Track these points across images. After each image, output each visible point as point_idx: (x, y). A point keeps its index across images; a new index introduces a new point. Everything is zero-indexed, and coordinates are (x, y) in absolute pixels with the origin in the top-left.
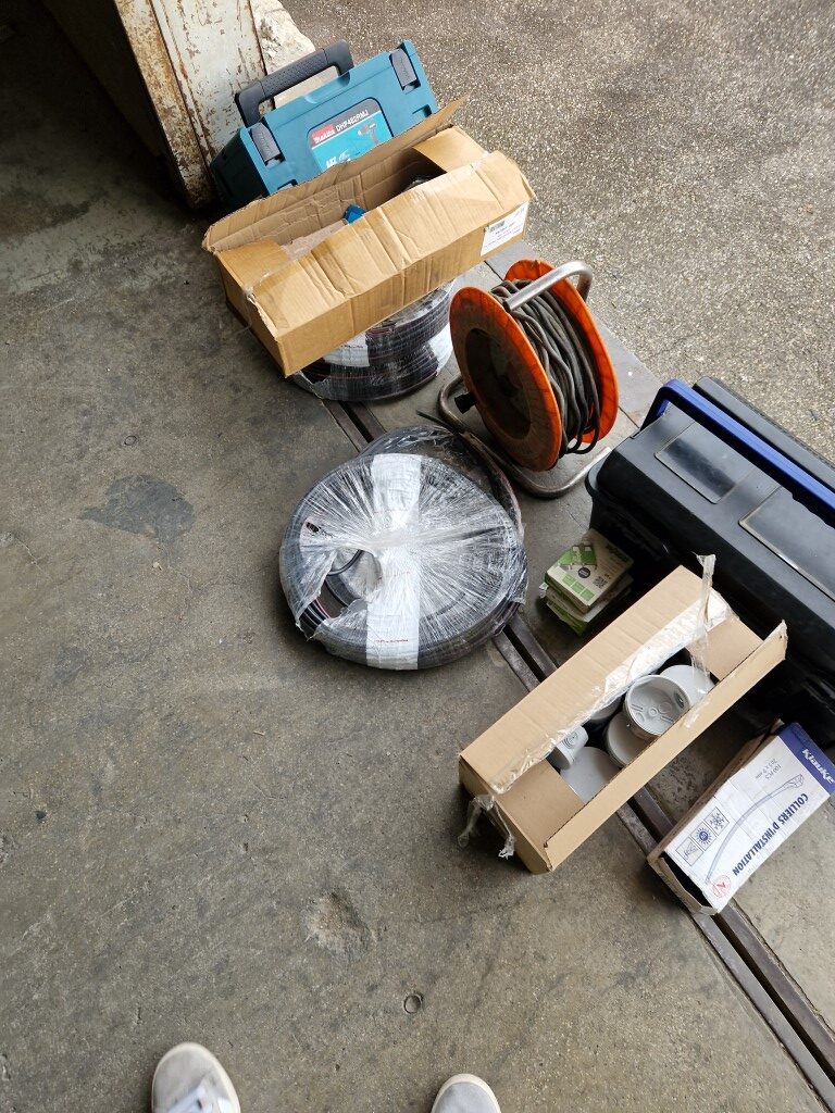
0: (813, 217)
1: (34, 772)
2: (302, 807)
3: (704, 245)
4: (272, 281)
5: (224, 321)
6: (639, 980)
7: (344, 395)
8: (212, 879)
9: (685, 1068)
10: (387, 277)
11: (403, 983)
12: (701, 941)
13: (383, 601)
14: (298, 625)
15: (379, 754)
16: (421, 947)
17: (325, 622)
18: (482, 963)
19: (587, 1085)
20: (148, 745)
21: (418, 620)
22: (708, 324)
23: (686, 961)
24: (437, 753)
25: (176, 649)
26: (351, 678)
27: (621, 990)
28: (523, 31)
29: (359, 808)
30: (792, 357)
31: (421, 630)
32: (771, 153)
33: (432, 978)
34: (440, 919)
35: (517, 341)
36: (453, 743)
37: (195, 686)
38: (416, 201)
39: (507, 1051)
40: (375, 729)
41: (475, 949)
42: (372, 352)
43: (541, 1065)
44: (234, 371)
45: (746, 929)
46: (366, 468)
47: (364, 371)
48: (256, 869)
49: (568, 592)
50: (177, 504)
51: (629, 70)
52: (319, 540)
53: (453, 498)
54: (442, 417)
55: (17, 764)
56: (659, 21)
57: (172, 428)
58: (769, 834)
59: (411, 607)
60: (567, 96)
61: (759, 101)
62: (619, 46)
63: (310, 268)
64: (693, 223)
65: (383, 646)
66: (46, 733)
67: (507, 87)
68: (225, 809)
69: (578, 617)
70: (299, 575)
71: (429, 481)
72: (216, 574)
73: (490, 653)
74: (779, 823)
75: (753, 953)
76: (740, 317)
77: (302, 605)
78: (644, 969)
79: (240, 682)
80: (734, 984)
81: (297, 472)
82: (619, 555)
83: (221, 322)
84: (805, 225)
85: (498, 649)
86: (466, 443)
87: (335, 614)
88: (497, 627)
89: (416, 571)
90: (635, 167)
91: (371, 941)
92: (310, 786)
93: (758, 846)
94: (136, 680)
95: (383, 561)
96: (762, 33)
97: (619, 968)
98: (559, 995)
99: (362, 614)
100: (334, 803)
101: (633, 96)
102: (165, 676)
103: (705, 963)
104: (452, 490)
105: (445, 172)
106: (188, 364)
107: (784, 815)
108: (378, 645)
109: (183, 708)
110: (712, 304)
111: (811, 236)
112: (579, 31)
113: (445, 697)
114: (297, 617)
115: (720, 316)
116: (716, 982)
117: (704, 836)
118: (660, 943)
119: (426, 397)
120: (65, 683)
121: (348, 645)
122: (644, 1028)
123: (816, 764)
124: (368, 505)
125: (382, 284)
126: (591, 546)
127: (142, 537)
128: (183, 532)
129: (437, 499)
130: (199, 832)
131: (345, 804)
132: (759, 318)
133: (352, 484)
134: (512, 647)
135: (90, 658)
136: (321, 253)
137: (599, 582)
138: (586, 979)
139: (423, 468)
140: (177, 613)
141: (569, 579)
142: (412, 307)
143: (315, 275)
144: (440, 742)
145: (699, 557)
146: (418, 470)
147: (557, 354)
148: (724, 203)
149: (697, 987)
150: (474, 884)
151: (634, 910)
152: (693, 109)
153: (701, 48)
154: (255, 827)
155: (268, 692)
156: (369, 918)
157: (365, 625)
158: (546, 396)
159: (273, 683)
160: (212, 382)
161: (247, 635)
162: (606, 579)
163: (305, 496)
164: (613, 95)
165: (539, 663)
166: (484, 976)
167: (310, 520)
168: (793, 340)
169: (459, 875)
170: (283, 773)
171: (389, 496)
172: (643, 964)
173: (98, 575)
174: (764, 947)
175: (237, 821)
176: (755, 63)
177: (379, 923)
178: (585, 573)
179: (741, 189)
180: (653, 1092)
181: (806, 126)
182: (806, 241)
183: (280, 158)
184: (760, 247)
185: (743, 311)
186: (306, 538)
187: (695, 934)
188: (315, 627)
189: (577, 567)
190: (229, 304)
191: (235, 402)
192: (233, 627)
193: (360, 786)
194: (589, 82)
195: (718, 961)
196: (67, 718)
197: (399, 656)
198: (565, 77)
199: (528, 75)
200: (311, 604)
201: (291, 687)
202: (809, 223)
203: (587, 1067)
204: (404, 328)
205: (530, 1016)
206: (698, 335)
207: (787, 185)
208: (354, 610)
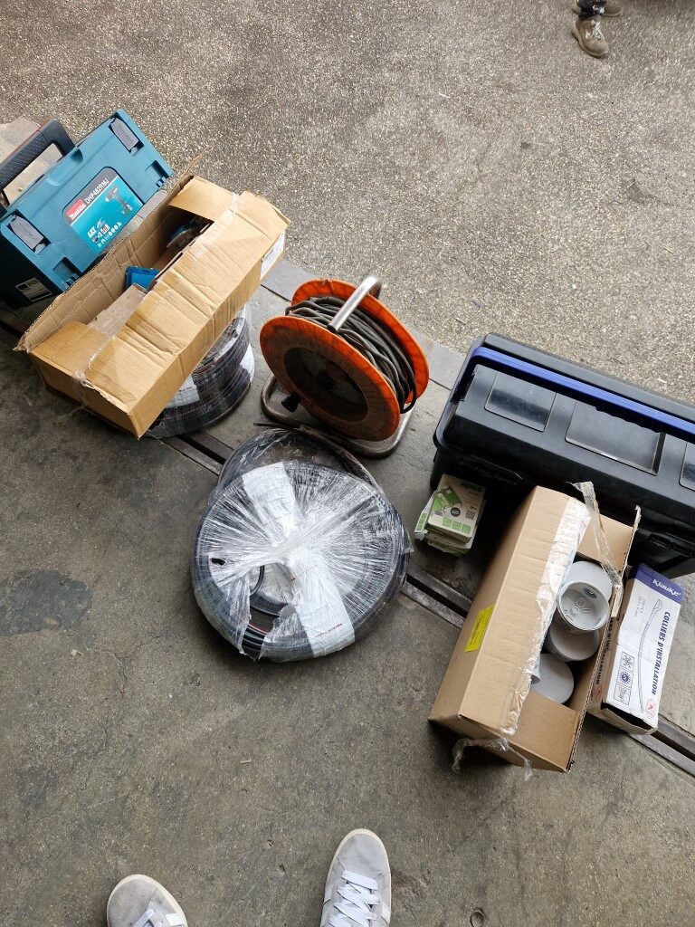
0: (416, 157)
1: (47, 907)
2: (313, 807)
3: (351, 198)
4: (100, 361)
5: (31, 398)
6: (620, 804)
7: (180, 430)
8: (266, 913)
9: (677, 851)
10: (202, 325)
11: (463, 908)
12: (644, 751)
13: (307, 600)
14: (242, 652)
15: (355, 729)
16: (461, 871)
17: (266, 640)
18: (511, 856)
19: (623, 904)
20: (149, 824)
21: (342, 603)
22: (379, 257)
23: (641, 771)
24: (400, 703)
25: (132, 723)
26: (301, 674)
27: (612, 818)
28: (135, 53)
29: (360, 782)
30: (445, 266)
31: (348, 611)
32: (368, 115)
33: (482, 890)
34: (465, 840)
35: (346, 353)
36: (407, 689)
37: (167, 748)
38: (199, 255)
39: (560, 913)
40: (341, 708)
41: (501, 848)
42: (200, 389)
43: (587, 908)
44: (63, 441)
45: (666, 726)
46: (240, 490)
47: (195, 404)
48: (301, 883)
49: (451, 532)
50: (67, 587)
51: (236, 70)
52: (229, 570)
53: (323, 488)
54: (272, 420)
55: (26, 909)
56: (242, 25)
57: (26, 516)
58: (660, 653)
59: (331, 593)
60: (196, 100)
61: (343, 75)
62: (221, 52)
63: (130, 339)
64: (335, 182)
65: (324, 638)
66: (42, 864)
67: (143, 101)
68: (248, 845)
69: (461, 547)
70: (226, 610)
71: (297, 482)
72: (136, 636)
73: (401, 601)
74: (661, 641)
75: (678, 741)
76: (398, 246)
77: (239, 633)
78: (619, 793)
79: (207, 724)
80: (678, 771)
81: (168, 512)
82: (473, 488)
83: (28, 400)
84: (414, 163)
85: (405, 595)
86: (305, 435)
87: (269, 628)
88: (402, 580)
89: (321, 561)
90: (274, 148)
91: (422, 889)
92: (312, 785)
93: (658, 665)
94: (107, 770)
95: (291, 564)
96: (323, 21)
97: (604, 802)
98: (574, 846)
99: (294, 618)
100: (338, 790)
101: (248, 91)
102: (134, 752)
103: (654, 766)
104: (321, 483)
105: (211, 222)
106: (14, 450)
107: (661, 634)
108: (319, 639)
109: (166, 773)
110: (376, 242)
111: (421, 172)
112: (182, 44)
113: (383, 654)
114: (239, 646)
115: (385, 249)
116: (667, 776)
117: (625, 678)
118: (620, 767)
119: (251, 406)
120: (37, 807)
121: (295, 650)
122: (639, 838)
123: (664, 587)
124: (256, 522)
125: (199, 333)
126: (450, 488)
127: (47, 632)
128: (85, 610)
129: (312, 493)
130: (234, 877)
131: (346, 786)
132: (412, 243)
133: (236, 510)
134: (415, 589)
135: (52, 772)
136: (135, 323)
137: (470, 515)
138: (586, 824)
139: (288, 472)
140: (117, 688)
141: (447, 522)
142: (220, 340)
143: (136, 343)
144: (397, 693)
145: (574, 485)
146: (285, 475)
147: (377, 352)
148: (351, 162)
149: (657, 786)
150: (476, 796)
151: (593, 752)
152: (298, 92)
153: (283, 41)
154: (282, 846)
155: (236, 721)
156: (412, 870)
157: (302, 627)
158: (382, 388)
159: (237, 710)
160: (46, 459)
161: (193, 679)
162: (473, 510)
163: (198, 536)
164: (233, 93)
165: (440, 592)
166: (517, 866)
167: (211, 555)
168: (441, 253)
169: (463, 795)
170: (284, 785)
171: (271, 507)
172: (616, 791)
173: (19, 687)
174: (682, 732)
175: (264, 850)
176: (328, 46)
177: (421, 870)
178: (456, 512)
179: (358, 147)
180: (666, 881)
181: (384, 88)
182: (419, 176)
183: (46, 242)
184: (390, 188)
185: (399, 240)
186: (217, 574)
187: (638, 748)
188: (259, 648)
189: (448, 510)
190: (50, 389)
191: (78, 470)
192: (176, 678)
193: (352, 763)
194: (208, 85)
195: (661, 760)
196: (56, 840)
197: (340, 640)
198: (188, 85)
199: (156, 89)
200: (247, 630)
201: (254, 707)
202: (415, 162)
203: (617, 890)
204: (222, 359)
205: (563, 876)
206: (375, 268)
207: (389, 137)
208: (285, 618)
